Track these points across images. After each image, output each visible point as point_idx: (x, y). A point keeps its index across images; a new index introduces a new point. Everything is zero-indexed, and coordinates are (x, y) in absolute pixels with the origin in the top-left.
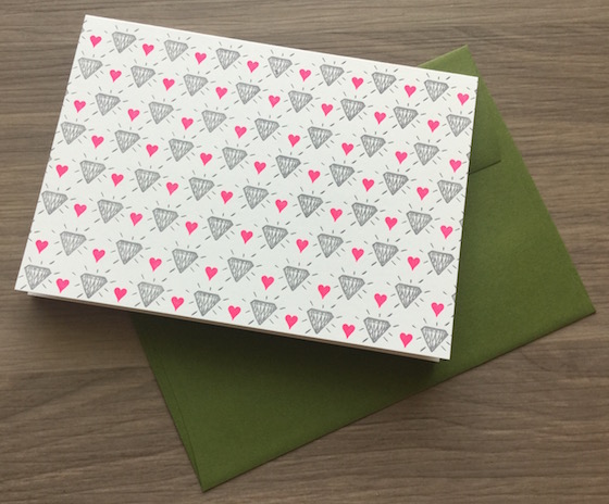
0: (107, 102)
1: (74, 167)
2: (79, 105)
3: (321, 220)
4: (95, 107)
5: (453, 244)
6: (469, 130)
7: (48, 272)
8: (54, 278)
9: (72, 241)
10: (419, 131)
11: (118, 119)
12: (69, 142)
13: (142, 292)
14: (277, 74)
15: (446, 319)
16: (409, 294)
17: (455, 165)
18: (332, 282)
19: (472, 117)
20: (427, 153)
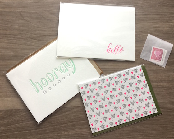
0: (89, 97)
1: (90, 110)
2: (85, 100)
3: (130, 100)
4: (88, 99)
5: (150, 94)
6: (144, 75)
7: (95, 128)
8: (97, 129)
9: (96, 122)
10: (137, 79)
11: (92, 99)
12: (87, 106)
13: (110, 124)
14: (112, 80)
15: (154, 106)
16: (148, 105)
17: (144, 82)
18: (136, 109)
19: (143, 73)
20: (139, 82)
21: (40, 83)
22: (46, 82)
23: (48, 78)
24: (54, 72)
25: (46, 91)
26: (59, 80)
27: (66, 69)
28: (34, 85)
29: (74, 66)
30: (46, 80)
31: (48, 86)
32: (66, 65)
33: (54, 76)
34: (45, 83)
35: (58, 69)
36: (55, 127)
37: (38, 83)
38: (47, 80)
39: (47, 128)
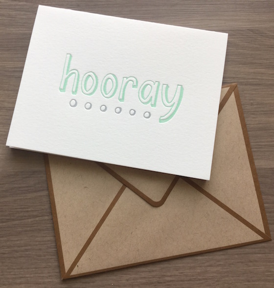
21: (80, 79)
22: (93, 87)
23: (105, 84)
24: (128, 82)
25: (76, 103)
26: (120, 108)
27: (153, 99)
28: (68, 71)
29: (177, 108)
30: (97, 83)
31: (89, 98)
32: (160, 92)
33: (118, 91)
34: (88, 87)
35: (139, 85)
36: (37, 219)
37: (79, 75)
38: (99, 85)
39: (17, 222)
